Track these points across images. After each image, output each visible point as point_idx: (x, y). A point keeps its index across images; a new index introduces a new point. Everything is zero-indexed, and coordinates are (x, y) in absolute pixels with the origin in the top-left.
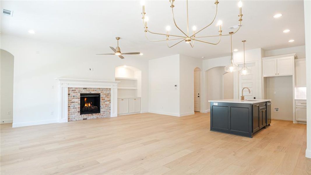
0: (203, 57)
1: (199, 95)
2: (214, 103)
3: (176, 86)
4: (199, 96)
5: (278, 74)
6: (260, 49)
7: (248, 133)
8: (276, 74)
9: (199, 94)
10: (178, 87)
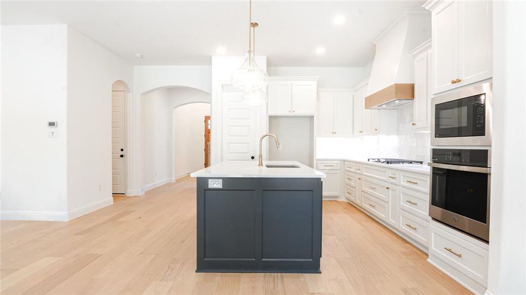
0: (138, 55)
1: (122, 153)
2: (209, 180)
3: (52, 124)
4: (122, 156)
5: (294, 112)
6: (265, 57)
7: (311, 260)
8: (290, 112)
9: (122, 150)
10: (62, 129)
